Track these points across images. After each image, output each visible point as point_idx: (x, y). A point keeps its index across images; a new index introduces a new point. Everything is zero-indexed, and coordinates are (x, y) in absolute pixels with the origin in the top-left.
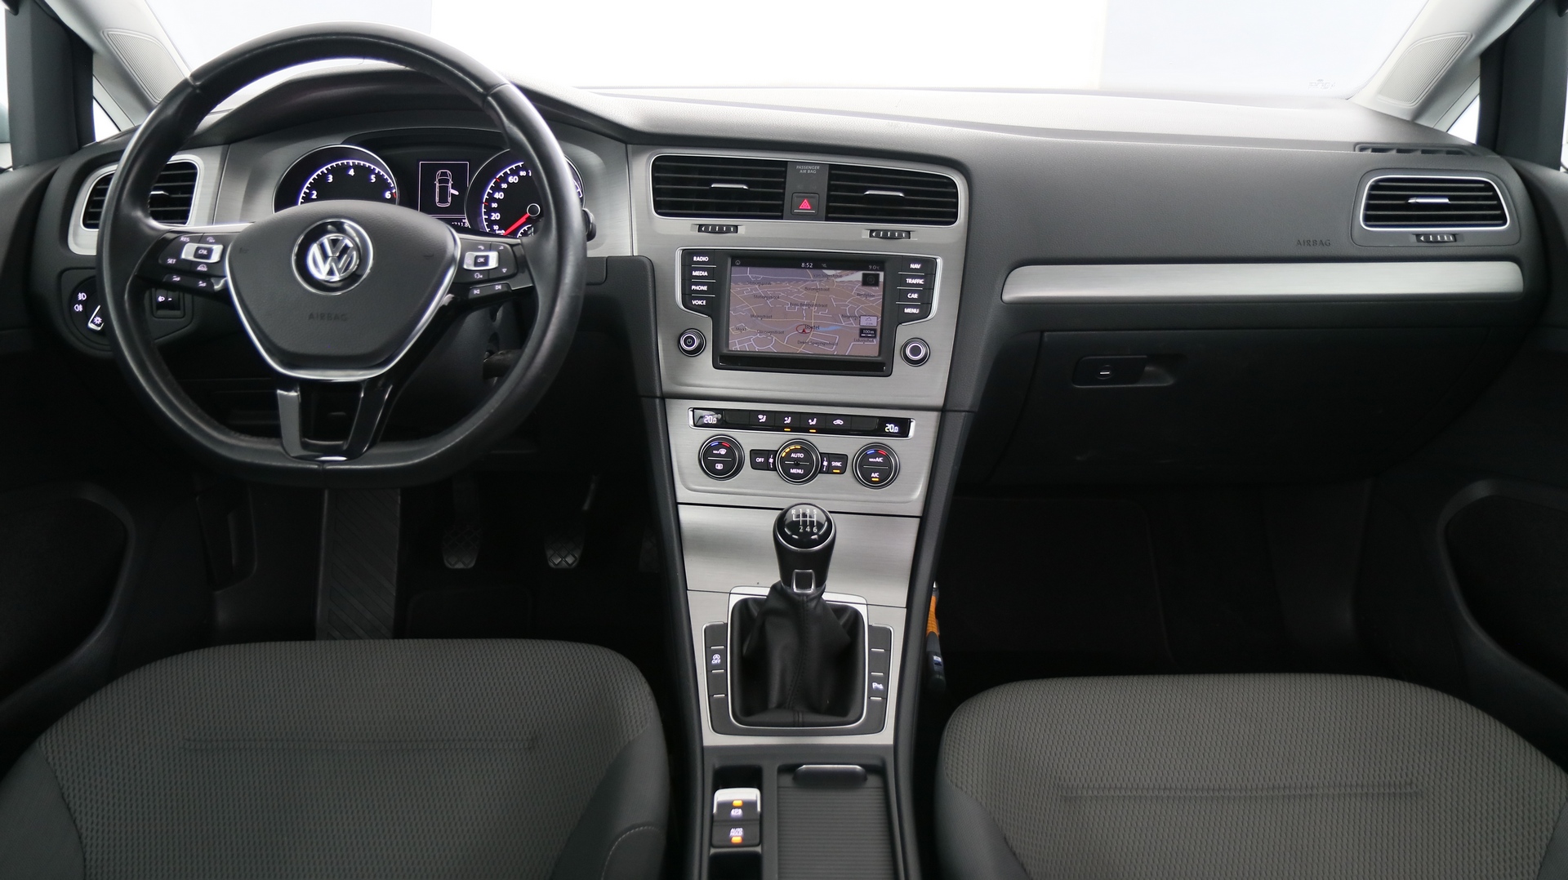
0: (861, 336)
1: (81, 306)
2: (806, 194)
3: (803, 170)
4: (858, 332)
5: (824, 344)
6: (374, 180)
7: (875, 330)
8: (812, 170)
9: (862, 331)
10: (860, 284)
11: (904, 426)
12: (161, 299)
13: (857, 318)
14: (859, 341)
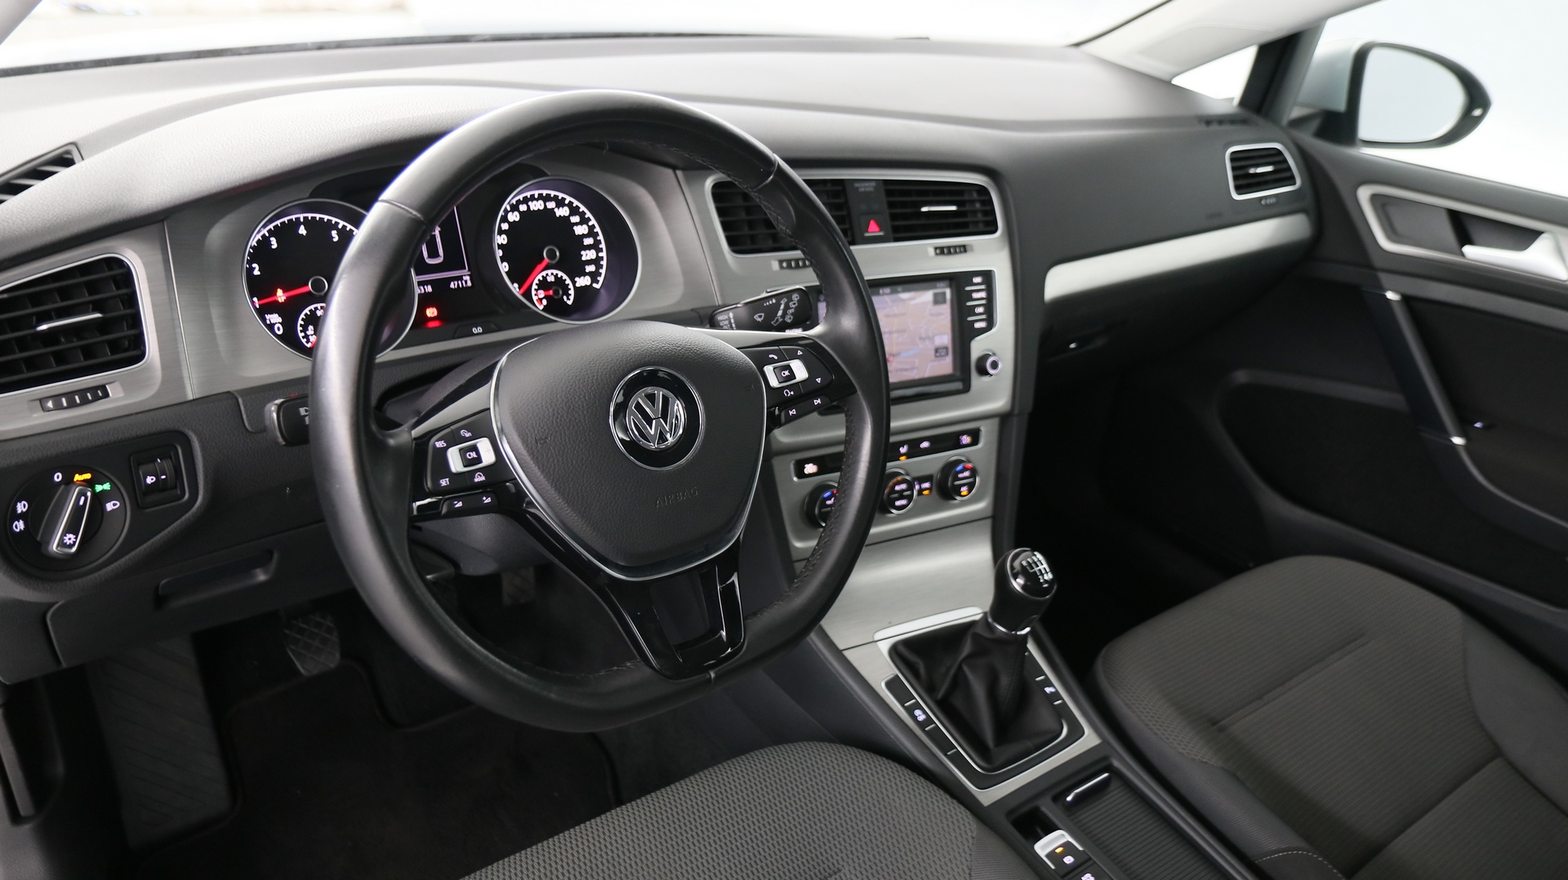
0: (936, 356)
1: (21, 522)
2: (871, 214)
3: (862, 188)
4: (933, 352)
5: (906, 370)
6: (336, 239)
7: (946, 348)
8: (870, 187)
9: (937, 350)
10: (931, 304)
11: (975, 435)
12: (150, 480)
13: (931, 339)
14: (934, 361)
